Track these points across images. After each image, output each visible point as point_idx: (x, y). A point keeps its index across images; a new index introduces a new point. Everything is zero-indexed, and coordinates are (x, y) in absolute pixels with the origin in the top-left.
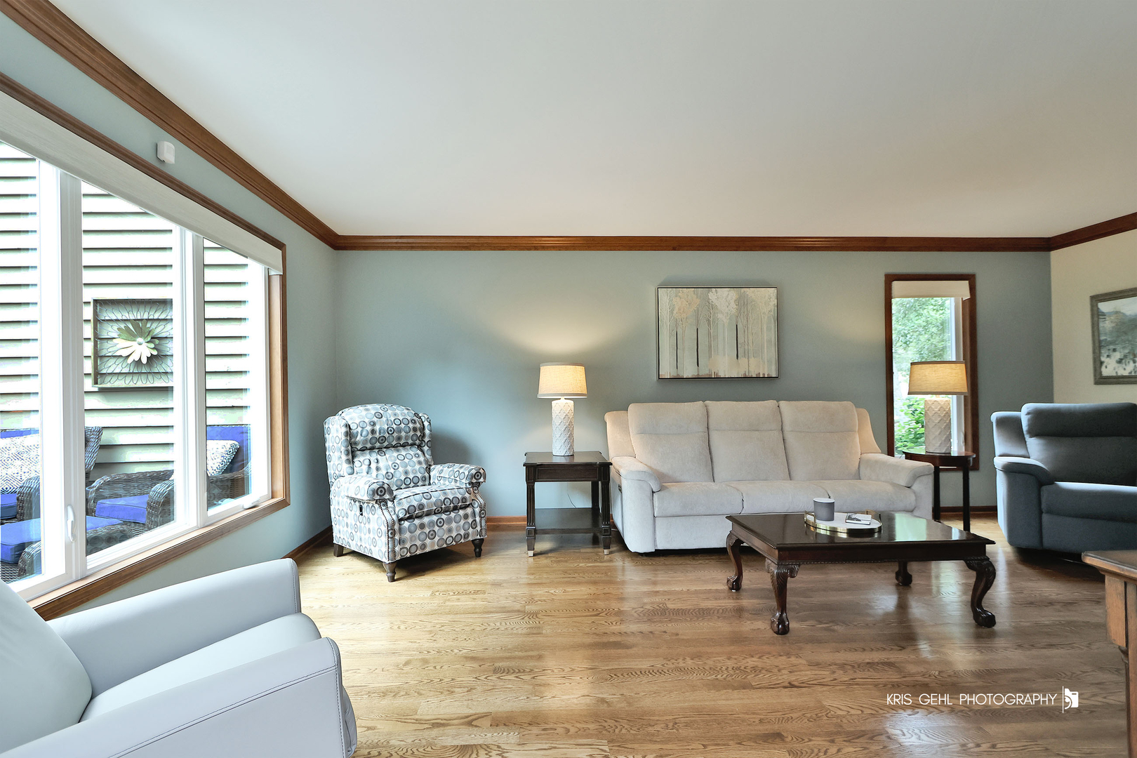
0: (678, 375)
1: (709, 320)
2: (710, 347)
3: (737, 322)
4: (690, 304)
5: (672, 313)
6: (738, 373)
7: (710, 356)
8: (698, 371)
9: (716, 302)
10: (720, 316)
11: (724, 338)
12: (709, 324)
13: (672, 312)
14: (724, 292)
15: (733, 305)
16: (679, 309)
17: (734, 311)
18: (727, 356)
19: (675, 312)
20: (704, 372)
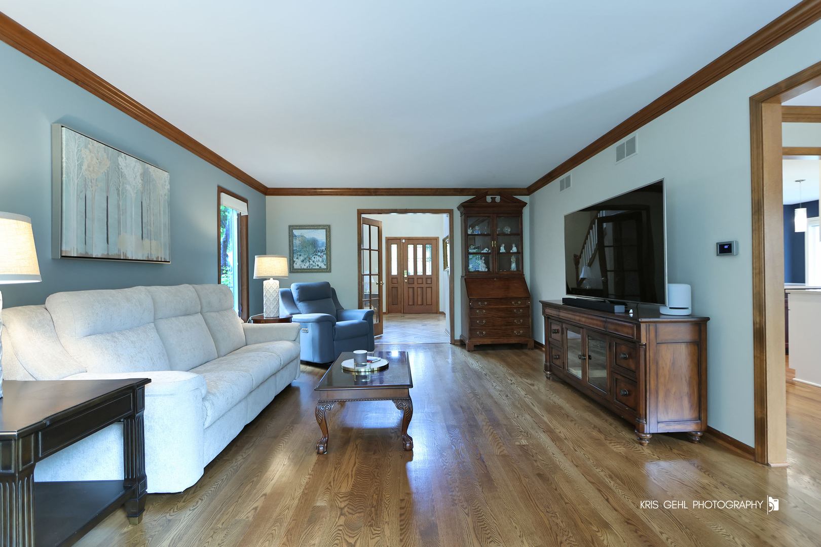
0: (86, 253)
1: (118, 189)
2: (119, 222)
3: (142, 199)
4: (100, 163)
5: (81, 168)
6: (143, 256)
7: (119, 234)
8: (108, 251)
9: (125, 171)
10: (128, 187)
11: (132, 214)
12: (118, 194)
13: (80, 166)
14: (132, 161)
15: (139, 179)
16: (89, 167)
17: (140, 186)
18: (133, 234)
19: (84, 167)
20: (113, 253)
